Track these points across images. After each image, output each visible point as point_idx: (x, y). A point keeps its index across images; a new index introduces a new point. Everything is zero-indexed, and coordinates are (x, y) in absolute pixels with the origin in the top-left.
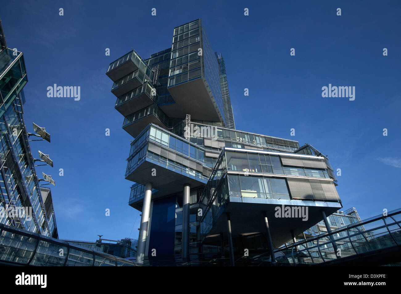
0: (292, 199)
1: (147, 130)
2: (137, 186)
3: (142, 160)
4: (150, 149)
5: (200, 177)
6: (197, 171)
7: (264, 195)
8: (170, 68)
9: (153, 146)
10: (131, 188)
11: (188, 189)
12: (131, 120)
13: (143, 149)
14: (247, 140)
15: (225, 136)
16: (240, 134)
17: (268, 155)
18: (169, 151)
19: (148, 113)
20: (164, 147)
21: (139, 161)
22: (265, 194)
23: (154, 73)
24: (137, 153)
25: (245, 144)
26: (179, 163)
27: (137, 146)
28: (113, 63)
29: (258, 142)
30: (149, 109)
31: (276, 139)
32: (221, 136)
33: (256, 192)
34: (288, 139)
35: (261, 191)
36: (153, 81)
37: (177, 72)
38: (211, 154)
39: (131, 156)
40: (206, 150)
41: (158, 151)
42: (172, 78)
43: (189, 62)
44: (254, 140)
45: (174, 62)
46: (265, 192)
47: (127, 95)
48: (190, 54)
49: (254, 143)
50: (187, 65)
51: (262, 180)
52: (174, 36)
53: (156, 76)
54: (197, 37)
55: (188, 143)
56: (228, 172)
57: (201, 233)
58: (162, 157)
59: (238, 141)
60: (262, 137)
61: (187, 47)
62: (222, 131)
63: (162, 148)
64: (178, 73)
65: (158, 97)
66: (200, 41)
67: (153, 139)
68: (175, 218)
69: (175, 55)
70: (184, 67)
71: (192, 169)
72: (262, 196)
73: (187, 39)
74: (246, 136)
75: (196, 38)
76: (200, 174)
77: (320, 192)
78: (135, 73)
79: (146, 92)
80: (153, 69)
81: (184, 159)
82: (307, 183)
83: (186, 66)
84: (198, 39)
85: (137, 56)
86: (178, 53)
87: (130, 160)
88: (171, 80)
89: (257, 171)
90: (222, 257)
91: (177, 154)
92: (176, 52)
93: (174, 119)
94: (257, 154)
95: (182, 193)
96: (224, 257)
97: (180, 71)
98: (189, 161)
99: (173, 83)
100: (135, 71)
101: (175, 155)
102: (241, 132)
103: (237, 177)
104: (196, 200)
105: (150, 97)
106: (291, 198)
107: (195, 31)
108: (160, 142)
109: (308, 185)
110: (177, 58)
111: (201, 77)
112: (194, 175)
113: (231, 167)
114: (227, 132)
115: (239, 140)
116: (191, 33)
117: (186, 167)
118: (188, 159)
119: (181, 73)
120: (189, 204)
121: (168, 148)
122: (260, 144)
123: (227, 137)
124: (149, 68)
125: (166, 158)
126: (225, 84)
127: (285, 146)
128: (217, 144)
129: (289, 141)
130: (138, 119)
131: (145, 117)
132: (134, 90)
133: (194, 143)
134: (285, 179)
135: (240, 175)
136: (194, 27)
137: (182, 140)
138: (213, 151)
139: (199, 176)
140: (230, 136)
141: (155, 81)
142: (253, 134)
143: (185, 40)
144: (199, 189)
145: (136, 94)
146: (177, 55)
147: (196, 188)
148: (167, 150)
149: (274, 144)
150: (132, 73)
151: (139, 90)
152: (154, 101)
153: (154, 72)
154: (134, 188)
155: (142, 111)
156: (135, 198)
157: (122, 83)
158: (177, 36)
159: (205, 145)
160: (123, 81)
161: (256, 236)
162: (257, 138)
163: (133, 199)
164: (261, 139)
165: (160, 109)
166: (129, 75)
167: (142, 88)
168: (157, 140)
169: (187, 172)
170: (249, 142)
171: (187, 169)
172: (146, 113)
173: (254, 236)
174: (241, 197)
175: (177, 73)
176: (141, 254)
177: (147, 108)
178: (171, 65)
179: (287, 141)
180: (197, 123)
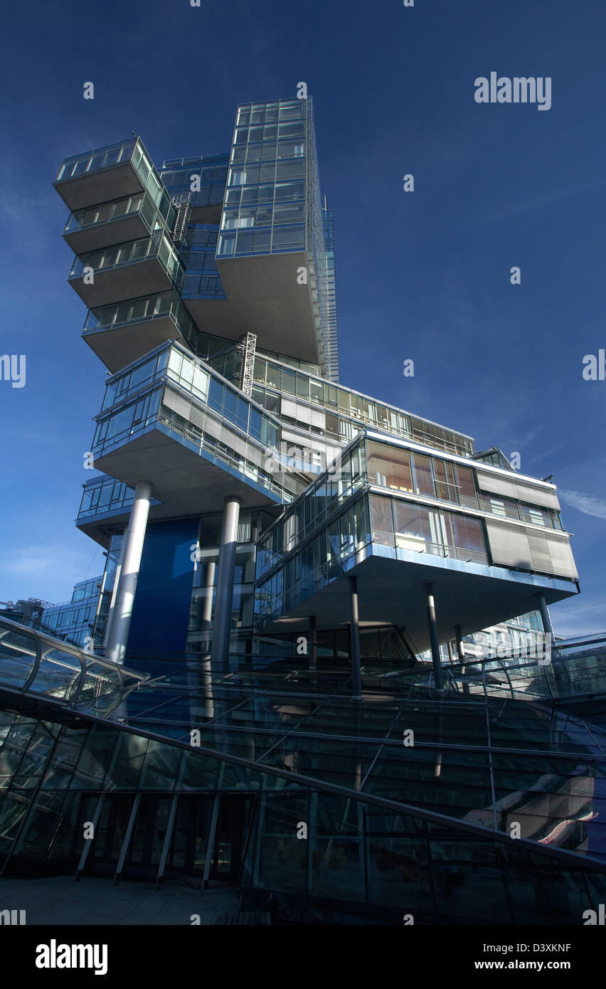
0: (493, 565)
1: (159, 354)
2: (100, 485)
3: (145, 427)
4: (167, 402)
5: (266, 486)
6: (262, 472)
7: (439, 549)
8: (225, 209)
9: (175, 395)
10: (84, 486)
11: (235, 508)
12: (107, 320)
13: (148, 398)
14: (371, 416)
15: (326, 399)
16: (360, 400)
17: (451, 462)
18: (208, 414)
19: (156, 312)
20: (198, 404)
21: (133, 426)
22: (441, 547)
23: (176, 211)
24: (126, 407)
25: (367, 424)
26: (226, 446)
27: (128, 390)
28: (75, 158)
29: (394, 425)
30: (159, 303)
31: (431, 424)
32: (316, 397)
33: (423, 539)
34: (454, 429)
35: (434, 540)
36: (173, 230)
37: (242, 223)
38: (294, 435)
39: (108, 410)
40: (284, 425)
41: (184, 410)
42: (229, 235)
43: (276, 204)
44: (385, 420)
45: (235, 195)
46: (440, 543)
47: (105, 254)
48: (277, 183)
49: (386, 427)
50: (270, 211)
51: (436, 515)
52: (237, 127)
53: (181, 221)
54: (299, 144)
55: (248, 402)
56: (371, 489)
57: (257, 610)
58: (191, 426)
59: (352, 414)
60: (403, 415)
61: (271, 163)
62: (320, 386)
63: (194, 404)
64: (245, 226)
65: (182, 274)
66: (304, 158)
67: (175, 378)
68: (193, 571)
69: (238, 179)
70: (262, 215)
71: (251, 464)
72: (435, 551)
73: (273, 143)
74: (370, 406)
75: (296, 148)
76: (266, 479)
77: (544, 557)
78: (135, 201)
79: (159, 258)
80: (175, 201)
81: (238, 439)
82: (522, 535)
83: (265, 212)
84: (299, 149)
85: (144, 157)
86: (245, 174)
87: (103, 421)
88: (226, 241)
89: (418, 493)
90: (311, 667)
91: (225, 425)
92: (242, 170)
93: (213, 337)
94: (430, 456)
95: (222, 515)
96: (315, 667)
97: (249, 222)
98: (247, 445)
99: (229, 249)
100: (133, 194)
101: (219, 427)
102: (361, 397)
103: (388, 501)
104: (248, 536)
105: (167, 271)
106: (490, 562)
107: (293, 126)
108: (189, 388)
109: (523, 539)
110: (245, 186)
111: (304, 249)
112: (255, 479)
113: (376, 478)
114: (332, 391)
115: (355, 415)
116: (284, 130)
117: (238, 457)
118: (245, 439)
119: (253, 228)
120: (235, 543)
121: (205, 406)
122: (398, 431)
123: (330, 403)
124: (168, 196)
125: (201, 431)
126: (329, 276)
127: (448, 444)
128: (310, 414)
129: (456, 435)
130: (128, 320)
131: (146, 319)
132: (126, 245)
133: (260, 404)
134: (482, 520)
135: (396, 499)
136: (292, 116)
137: (236, 393)
138: (299, 429)
139: (263, 482)
140: (337, 400)
141: (178, 232)
142: (386, 404)
143: (267, 144)
144: (258, 511)
145: (131, 258)
146: (244, 178)
147: (252, 508)
148: (202, 410)
149: (426, 435)
150: (126, 198)
151: (139, 247)
152: (173, 282)
153: (178, 209)
154: (93, 487)
155: (138, 301)
156: (94, 511)
157: (96, 221)
158: (244, 129)
159: (282, 413)
160: (98, 215)
161: (381, 630)
162: (393, 416)
163: (87, 514)
164: (400, 419)
165: (183, 306)
166: (116, 201)
167: (147, 243)
168: (182, 383)
169: (241, 470)
170: (375, 422)
171: (241, 463)
172: (151, 311)
173: (377, 630)
174: (396, 547)
175: (242, 227)
176: (118, 646)
177: (152, 297)
178: (226, 202)
179: (452, 433)
180: (266, 357)
